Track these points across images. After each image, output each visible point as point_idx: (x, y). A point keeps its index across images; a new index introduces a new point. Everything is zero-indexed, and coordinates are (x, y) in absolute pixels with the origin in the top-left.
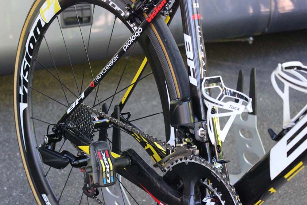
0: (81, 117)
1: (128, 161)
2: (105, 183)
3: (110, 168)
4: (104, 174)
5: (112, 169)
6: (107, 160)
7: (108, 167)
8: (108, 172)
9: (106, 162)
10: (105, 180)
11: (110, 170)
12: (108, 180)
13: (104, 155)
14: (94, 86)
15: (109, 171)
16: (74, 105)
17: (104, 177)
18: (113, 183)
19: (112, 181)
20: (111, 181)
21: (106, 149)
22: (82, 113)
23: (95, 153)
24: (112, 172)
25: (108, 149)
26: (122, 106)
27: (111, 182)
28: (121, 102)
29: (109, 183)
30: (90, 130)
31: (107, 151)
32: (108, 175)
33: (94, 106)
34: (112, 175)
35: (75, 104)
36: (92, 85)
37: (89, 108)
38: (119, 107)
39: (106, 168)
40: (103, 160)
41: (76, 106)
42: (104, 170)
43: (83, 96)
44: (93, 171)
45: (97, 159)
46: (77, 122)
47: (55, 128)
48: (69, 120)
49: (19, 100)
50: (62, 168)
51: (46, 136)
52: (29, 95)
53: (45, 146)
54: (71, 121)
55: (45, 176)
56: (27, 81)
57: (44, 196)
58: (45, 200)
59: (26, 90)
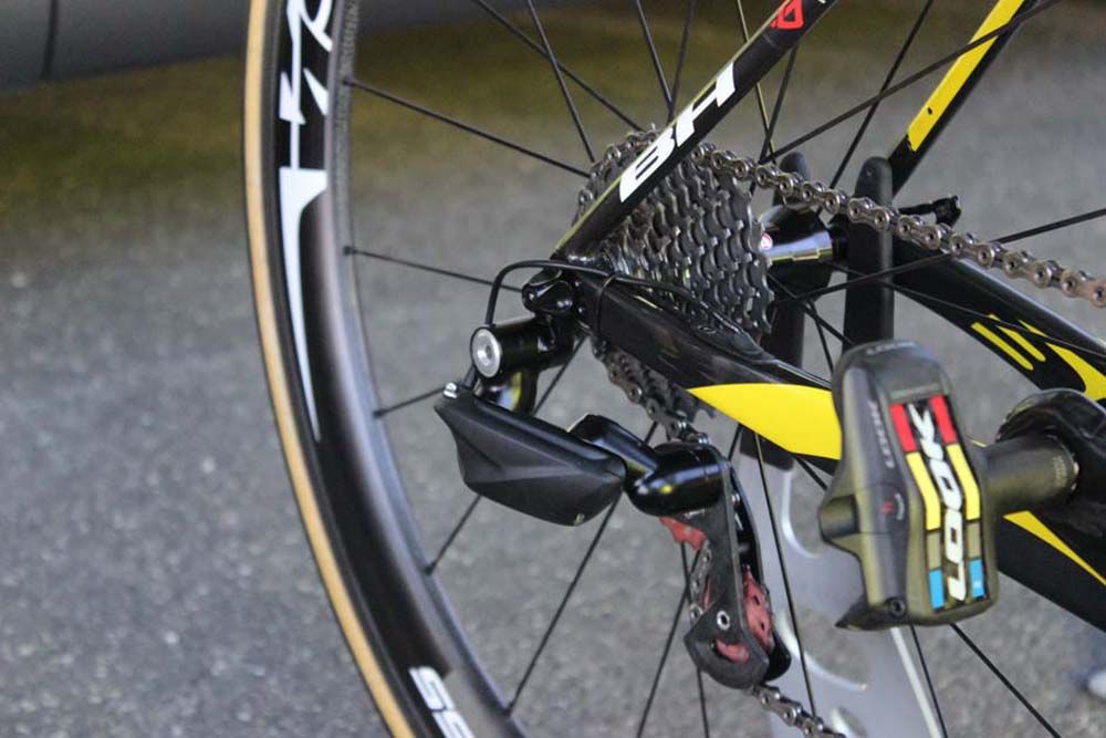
0: (690, 221)
1: (1060, 469)
2: (938, 601)
3: (963, 510)
4: (933, 540)
5: (974, 512)
6: (946, 458)
7: (953, 499)
8: (954, 532)
9: (941, 470)
10: (936, 578)
11: (966, 523)
12: (952, 582)
13: (925, 426)
14: (799, 23)
15: (958, 527)
16: (663, 147)
17: (935, 561)
18: (979, 599)
19: (977, 585)
20: (968, 585)
21: (933, 387)
22: (693, 201)
23: (875, 415)
24: (974, 530)
25: (946, 392)
26: (904, 161)
27: (967, 594)
28: (906, 142)
29: (959, 603)
30: (744, 299)
31: (940, 400)
32: (954, 552)
33: (763, 160)
34: (975, 551)
35: (674, 137)
36: (791, 18)
37: (739, 164)
38: (886, 172)
39: (944, 508)
40: (926, 459)
41: (679, 154)
42: (933, 522)
43: (724, 86)
44: (866, 524)
45: (886, 452)
46: (663, 250)
47: (540, 288)
48: (619, 240)
49: (277, 157)
50: (579, 518)
51: (484, 334)
52: (335, 126)
53: (478, 391)
54: (630, 244)
55: (428, 570)
56: (327, 43)
57: (425, 678)
58: (432, 702)
59: (322, 97)
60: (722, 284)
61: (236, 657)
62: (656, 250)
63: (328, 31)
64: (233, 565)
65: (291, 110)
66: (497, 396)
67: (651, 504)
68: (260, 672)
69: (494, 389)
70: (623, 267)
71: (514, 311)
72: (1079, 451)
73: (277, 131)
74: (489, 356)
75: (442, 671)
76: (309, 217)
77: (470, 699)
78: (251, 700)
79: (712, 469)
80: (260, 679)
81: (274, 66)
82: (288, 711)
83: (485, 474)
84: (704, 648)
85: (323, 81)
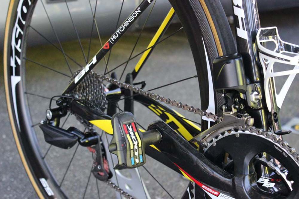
0: (90, 87)
1: (158, 136)
2: (133, 163)
3: (138, 145)
4: (132, 151)
5: (140, 145)
6: (134, 135)
7: (136, 143)
8: (136, 149)
9: (133, 137)
10: (133, 159)
11: (138, 148)
12: (136, 159)
13: (130, 129)
14: (108, 48)
15: (137, 149)
16: (83, 73)
17: (132, 155)
18: (142, 163)
19: (141, 160)
20: (139, 160)
21: (132, 121)
22: (91, 83)
23: (120, 127)
24: (140, 149)
25: (135, 122)
26: (135, 74)
27: (139, 162)
28: (134, 70)
29: (138, 164)
30: (101, 102)
31: (133, 123)
32: (136, 154)
33: (105, 74)
34: (141, 153)
35: (85, 70)
36: (107, 47)
37: (99, 75)
38: (131, 76)
39: (134, 145)
40: (130, 135)
41: (86, 74)
42: (132, 148)
43: (94, 60)
44: (118, 149)
45: (122, 134)
46: (85, 93)
47: (60, 101)
48: (75, 91)
49: (10, 74)
50: (69, 148)
51: (49, 111)
52: (22, 68)
53: (48, 122)
54: (78, 92)
55: (43, 158)
56: (20, 50)
57: (43, 180)
58: (44, 185)
59: (19, 61)
60: (97, 99)
61: (8, 177)
62: (84, 93)
63: (20, 48)
64: (8, 157)
65: (13, 64)
66: (51, 123)
67: (84, 144)
68: (13, 180)
69: (51, 122)
70: (77, 96)
71: (55, 106)
72: (162, 132)
73: (10, 68)
74: (50, 115)
75: (46, 179)
76: (17, 86)
77: (52, 185)
78: (11, 186)
79: (96, 137)
80: (13, 181)
81: (9, 55)
82: (18, 188)
83: (49, 139)
84: (96, 173)
85: (19, 58)
